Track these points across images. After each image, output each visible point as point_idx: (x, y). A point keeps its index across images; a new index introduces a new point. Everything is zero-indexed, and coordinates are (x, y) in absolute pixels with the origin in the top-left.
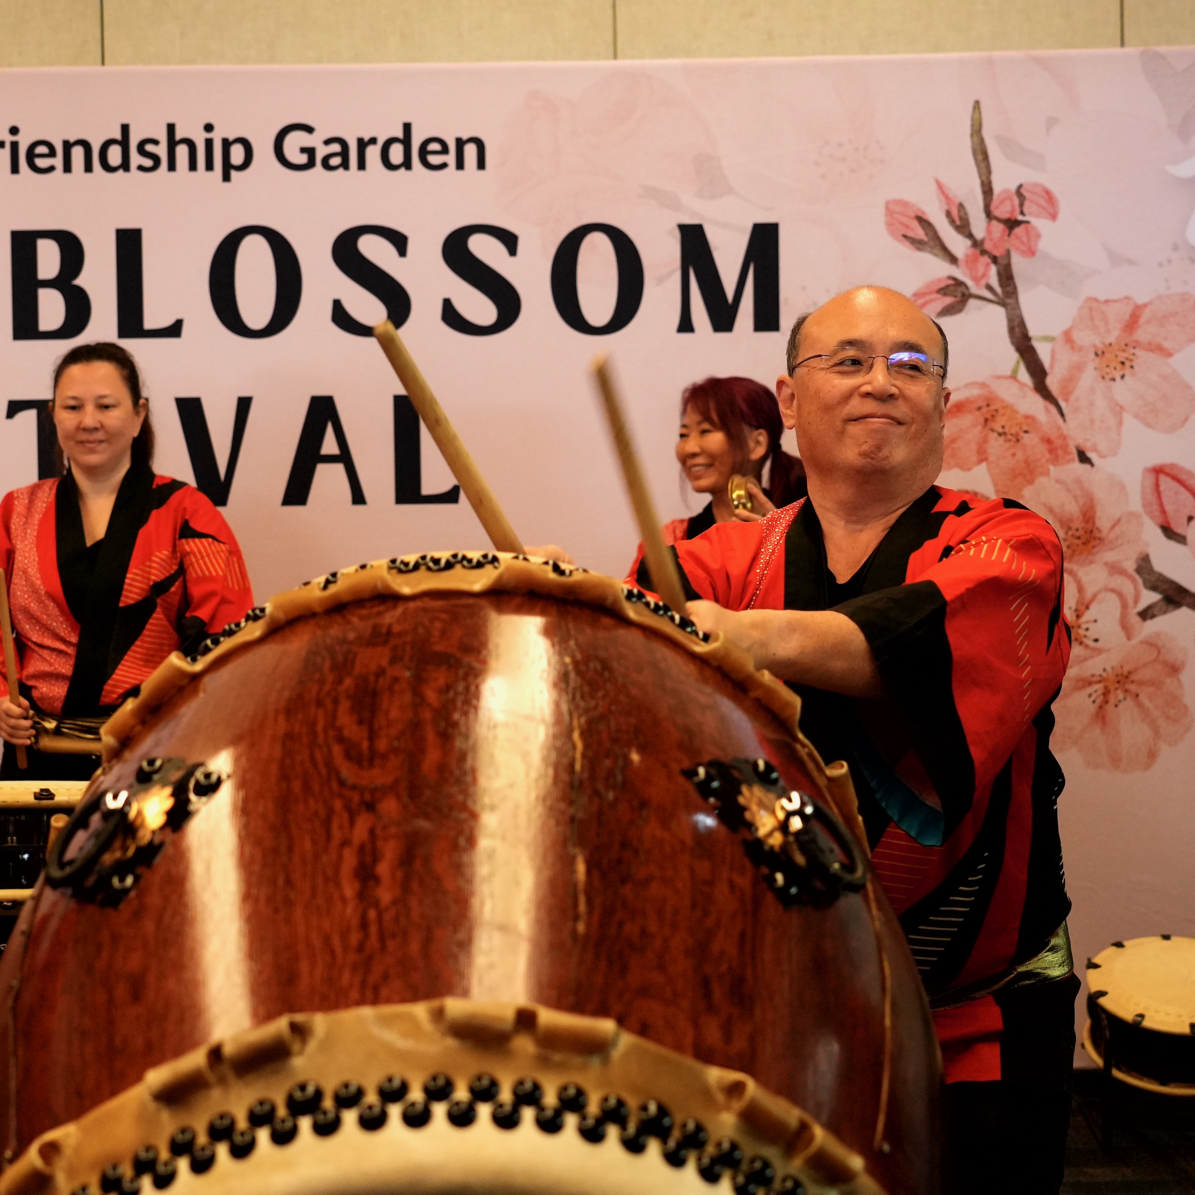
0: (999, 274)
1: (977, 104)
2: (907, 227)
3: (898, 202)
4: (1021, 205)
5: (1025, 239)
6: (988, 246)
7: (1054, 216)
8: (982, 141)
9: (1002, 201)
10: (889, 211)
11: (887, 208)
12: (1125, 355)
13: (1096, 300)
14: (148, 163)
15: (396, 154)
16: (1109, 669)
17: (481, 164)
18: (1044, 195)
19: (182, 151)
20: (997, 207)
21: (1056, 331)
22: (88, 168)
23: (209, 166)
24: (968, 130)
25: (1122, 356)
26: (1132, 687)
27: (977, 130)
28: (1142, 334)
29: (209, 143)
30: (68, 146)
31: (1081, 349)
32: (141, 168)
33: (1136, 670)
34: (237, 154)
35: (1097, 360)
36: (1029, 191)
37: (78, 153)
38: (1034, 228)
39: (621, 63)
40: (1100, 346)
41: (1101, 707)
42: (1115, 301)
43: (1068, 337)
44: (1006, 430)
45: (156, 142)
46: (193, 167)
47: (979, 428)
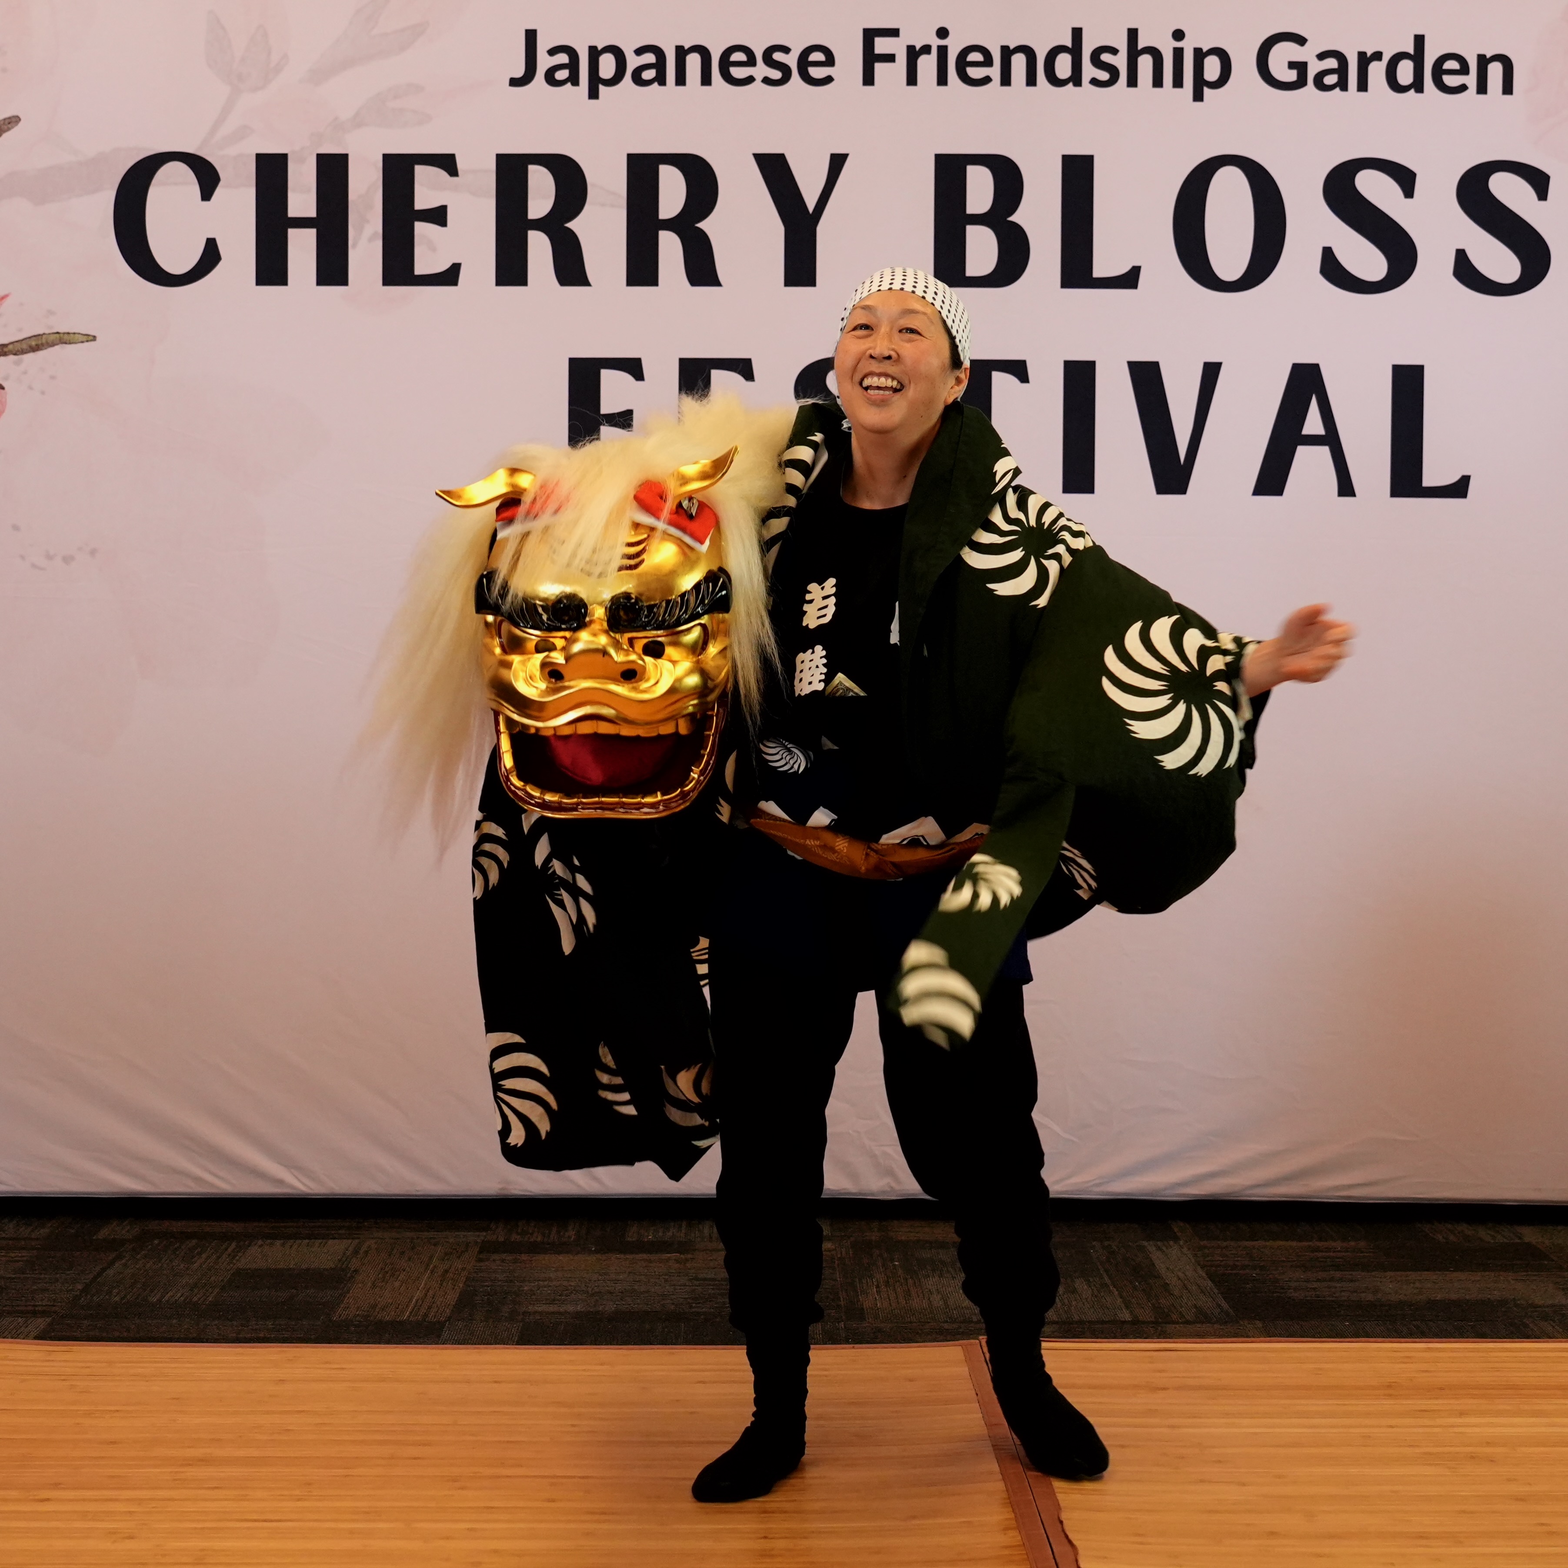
19: (1145, 63)
22: (1031, 80)
23: (1178, 82)
29: (1178, 54)
30: (1007, 53)
37: (1019, 62)
46: (1158, 82)
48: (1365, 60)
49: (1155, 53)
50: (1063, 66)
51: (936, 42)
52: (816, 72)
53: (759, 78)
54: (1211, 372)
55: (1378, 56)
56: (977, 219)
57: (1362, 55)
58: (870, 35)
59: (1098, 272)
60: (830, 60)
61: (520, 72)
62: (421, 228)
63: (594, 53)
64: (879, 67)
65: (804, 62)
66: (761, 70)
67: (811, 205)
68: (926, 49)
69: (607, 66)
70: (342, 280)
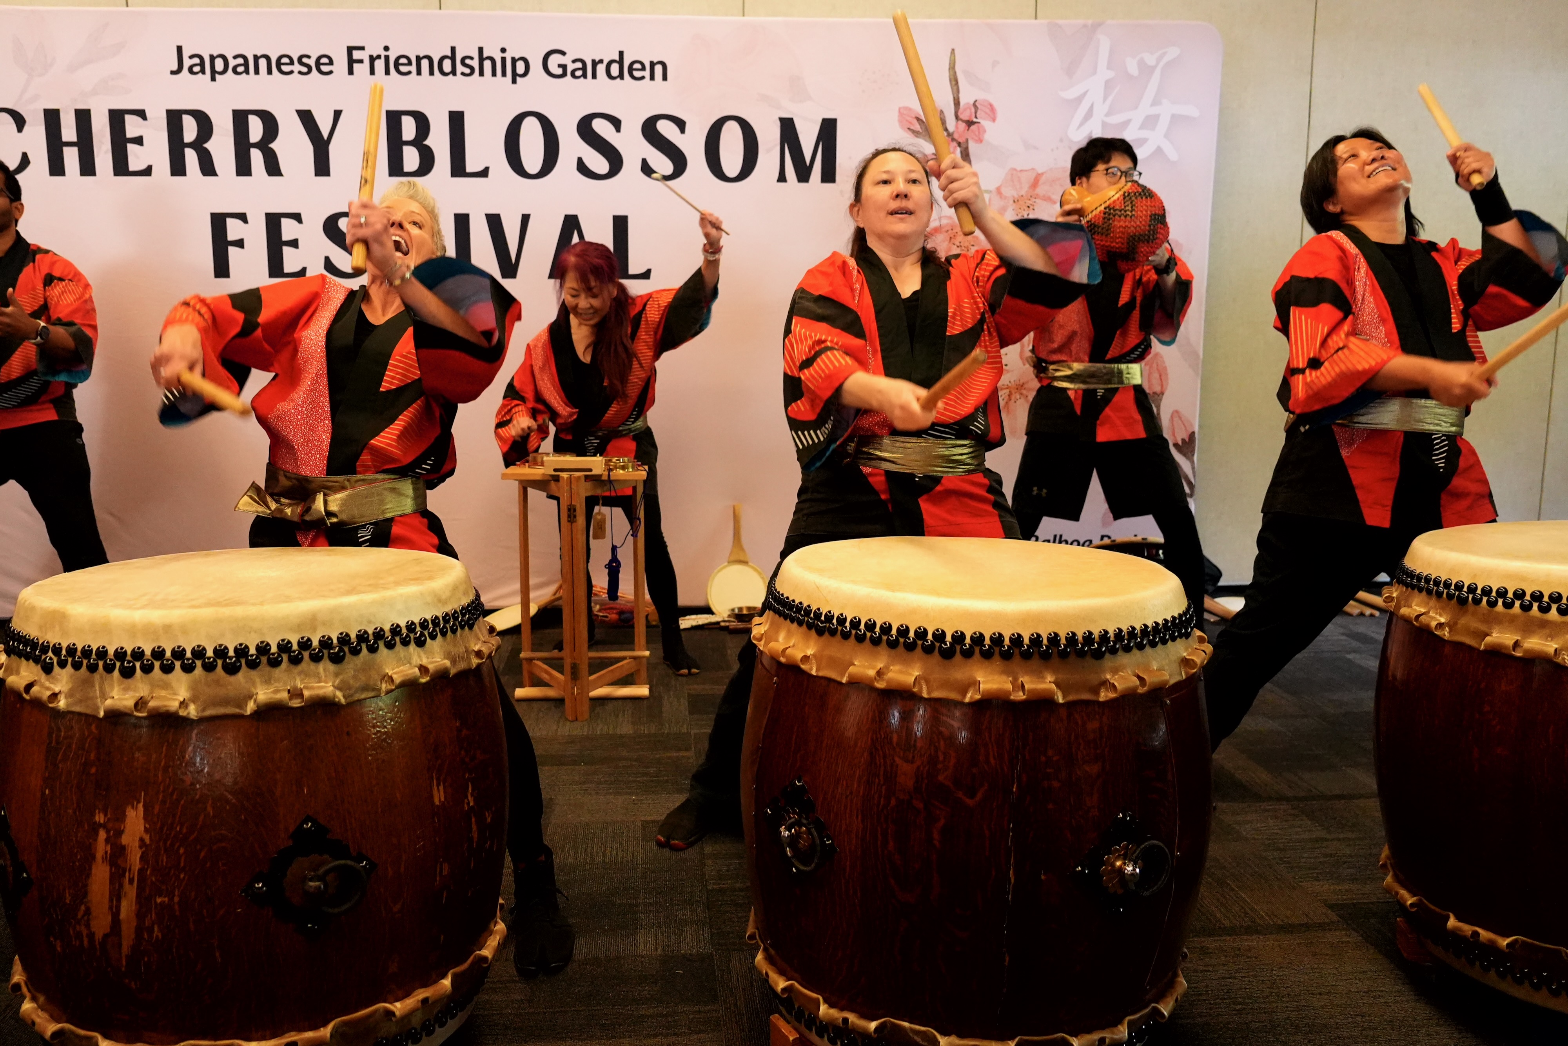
0: (961, 152)
1: (953, 50)
2: (910, 123)
3: (906, 108)
4: (976, 112)
5: (977, 133)
6: (956, 136)
7: (994, 120)
8: (955, 73)
9: (965, 110)
10: (901, 114)
11: (900, 112)
12: (1030, 202)
13: (1015, 170)
14: (467, 71)
15: (615, 70)
16: (1012, 381)
17: (665, 78)
18: (989, 106)
19: (487, 64)
20: (962, 113)
21: (993, 187)
23: (504, 74)
24: (947, 67)
25: (1029, 203)
26: (1024, 392)
27: (952, 67)
28: (1041, 190)
29: (504, 60)
30: (419, 59)
31: (1006, 198)
32: (463, 74)
33: (1027, 382)
34: (520, 67)
35: (1014, 205)
36: (981, 105)
37: (425, 63)
38: (983, 127)
39: (746, 18)
40: (1016, 196)
41: (1007, 403)
42: (1026, 171)
43: (999, 191)
44: (962, 244)
45: (472, 58)
46: (494, 74)
47: (947, 243)
48: (595, 63)
49: (492, 59)
50: (447, 66)
51: (383, 53)
52: (324, 68)
53: (296, 72)
54: (525, 219)
55: (601, 61)
56: (408, 143)
57: (593, 61)
58: (350, 50)
59: (469, 169)
60: (331, 63)
61: (175, 67)
62: (130, 147)
63: (212, 58)
64: (356, 66)
65: (318, 63)
66: (297, 67)
67: (325, 136)
68: (379, 57)
69: (219, 65)
70: (93, 173)
